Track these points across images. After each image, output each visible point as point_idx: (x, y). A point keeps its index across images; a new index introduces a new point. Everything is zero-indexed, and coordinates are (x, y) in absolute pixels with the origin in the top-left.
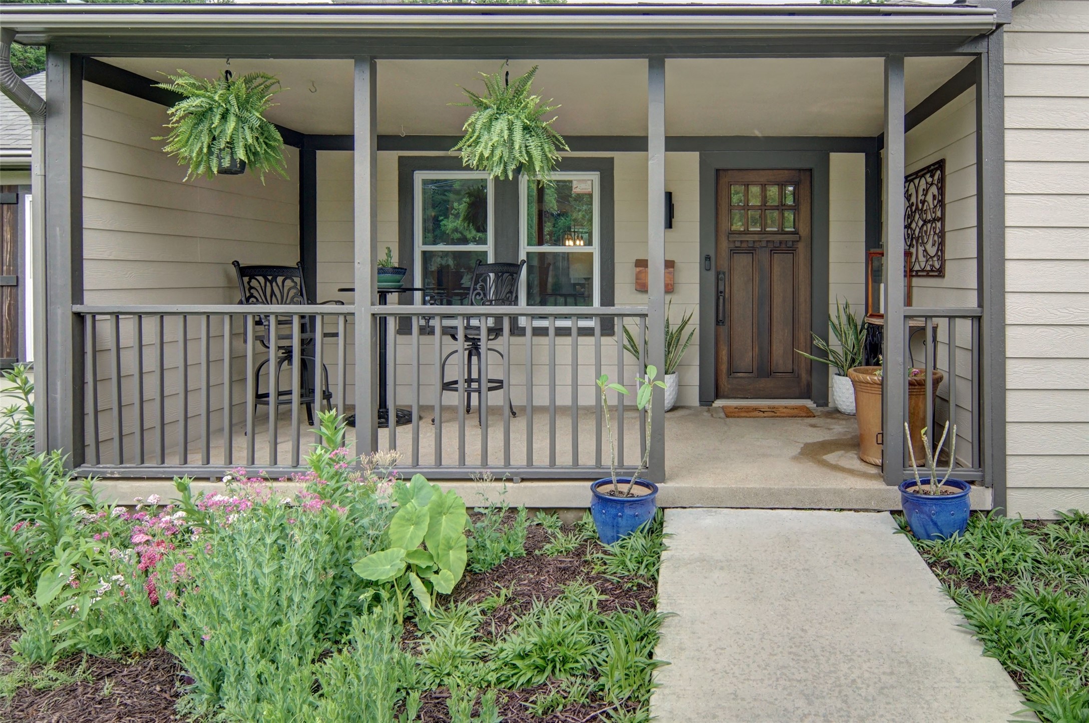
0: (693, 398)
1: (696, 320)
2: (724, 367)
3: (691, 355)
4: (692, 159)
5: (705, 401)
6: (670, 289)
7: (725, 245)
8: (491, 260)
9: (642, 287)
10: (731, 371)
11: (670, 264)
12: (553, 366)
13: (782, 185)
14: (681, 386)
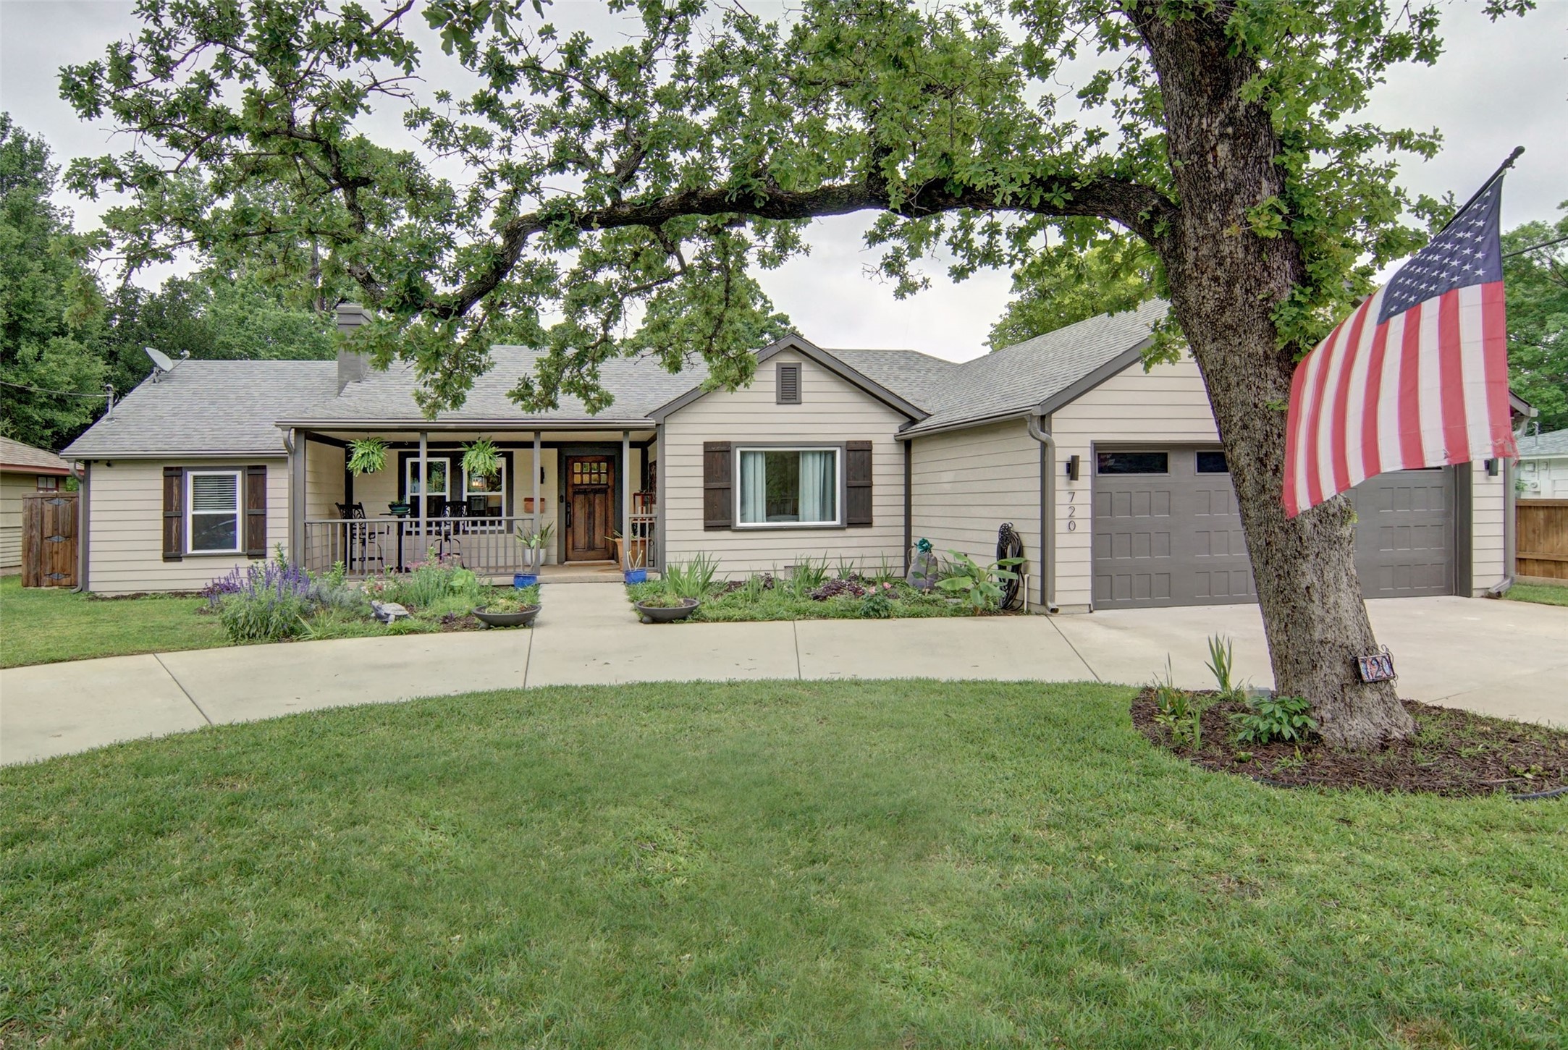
0: (554, 560)
1: (555, 525)
2: (570, 546)
3: (554, 542)
4: (554, 452)
5: (560, 562)
6: (542, 511)
7: (570, 490)
8: (448, 500)
9: (529, 510)
10: (574, 548)
11: (542, 500)
12: (479, 548)
13: (599, 463)
14: (547, 555)
